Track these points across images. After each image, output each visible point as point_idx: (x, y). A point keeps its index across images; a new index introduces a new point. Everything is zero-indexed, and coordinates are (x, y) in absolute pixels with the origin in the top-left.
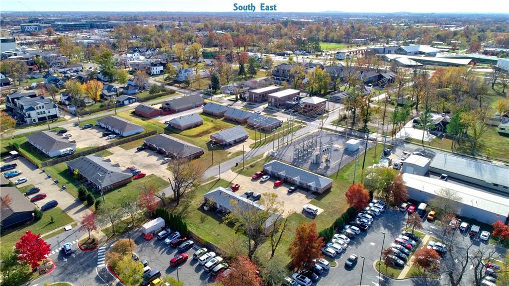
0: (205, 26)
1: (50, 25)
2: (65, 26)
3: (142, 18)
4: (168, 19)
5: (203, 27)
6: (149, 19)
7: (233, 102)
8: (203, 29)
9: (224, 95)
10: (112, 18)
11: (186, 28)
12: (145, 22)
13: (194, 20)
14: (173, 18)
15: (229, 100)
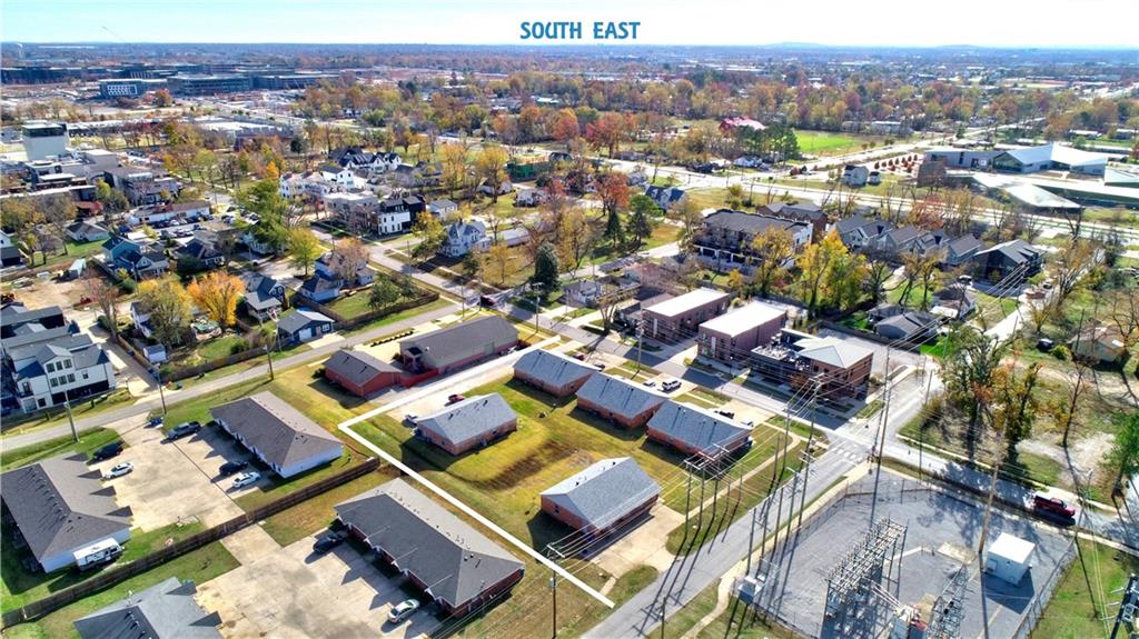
0: (511, 86)
1: (165, 80)
2: (196, 84)
3: (371, 60)
4: (428, 64)
5: (509, 87)
6: (387, 65)
7: (596, 337)
8: (506, 91)
9: (571, 309)
10: (306, 61)
11: (468, 90)
12: (378, 73)
13: (487, 66)
14: (439, 62)
15: (586, 328)
